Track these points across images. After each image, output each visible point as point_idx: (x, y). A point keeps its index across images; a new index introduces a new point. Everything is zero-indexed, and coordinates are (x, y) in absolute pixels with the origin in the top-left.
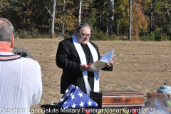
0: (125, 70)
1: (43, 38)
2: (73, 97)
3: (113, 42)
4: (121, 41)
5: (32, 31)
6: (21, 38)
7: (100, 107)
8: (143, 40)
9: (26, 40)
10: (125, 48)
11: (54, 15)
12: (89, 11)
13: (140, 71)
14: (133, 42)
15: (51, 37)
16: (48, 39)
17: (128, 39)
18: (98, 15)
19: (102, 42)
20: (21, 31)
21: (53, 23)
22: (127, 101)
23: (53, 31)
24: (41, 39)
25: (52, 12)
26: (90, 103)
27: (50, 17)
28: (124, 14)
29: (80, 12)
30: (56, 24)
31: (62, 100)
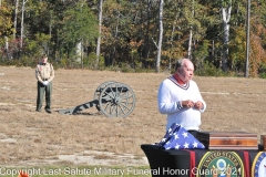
0: (239, 111)
2: (176, 137)
6: (123, 71)
7: (207, 149)
8: (262, 77)
10: (240, 86)
11: (160, 47)
12: (201, 43)
13: (257, 112)
15: (156, 72)
16: (153, 74)
18: (210, 47)
19: (214, 78)
21: (159, 56)
22: (238, 143)
23: (158, 65)
25: (158, 43)
26: (196, 145)
27: (156, 49)
28: (241, 47)
29: (190, 44)
30: (162, 57)
31: (164, 140)
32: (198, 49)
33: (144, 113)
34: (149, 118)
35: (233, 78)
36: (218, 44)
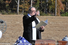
0: (51, 30)
1: (13, 14)
2: (21, 42)
3: (47, 17)
4: (51, 16)
5: (8, 11)
6: (3, 14)
8: (62, 16)
9: (5, 15)
10: (52, 20)
11: (18, 3)
13: (59, 30)
14: (57, 17)
15: (17, 14)
17: (55, 15)
18: (40, 3)
20: (2, 11)
21: (18, 7)
23: (18, 11)
24: (12, 15)
25: (17, 2)
27: (17, 4)
29: (32, 2)
32: (35, 4)
33: (11, 32)
34: (13, 34)
35: (49, 17)
36: (43, 2)
